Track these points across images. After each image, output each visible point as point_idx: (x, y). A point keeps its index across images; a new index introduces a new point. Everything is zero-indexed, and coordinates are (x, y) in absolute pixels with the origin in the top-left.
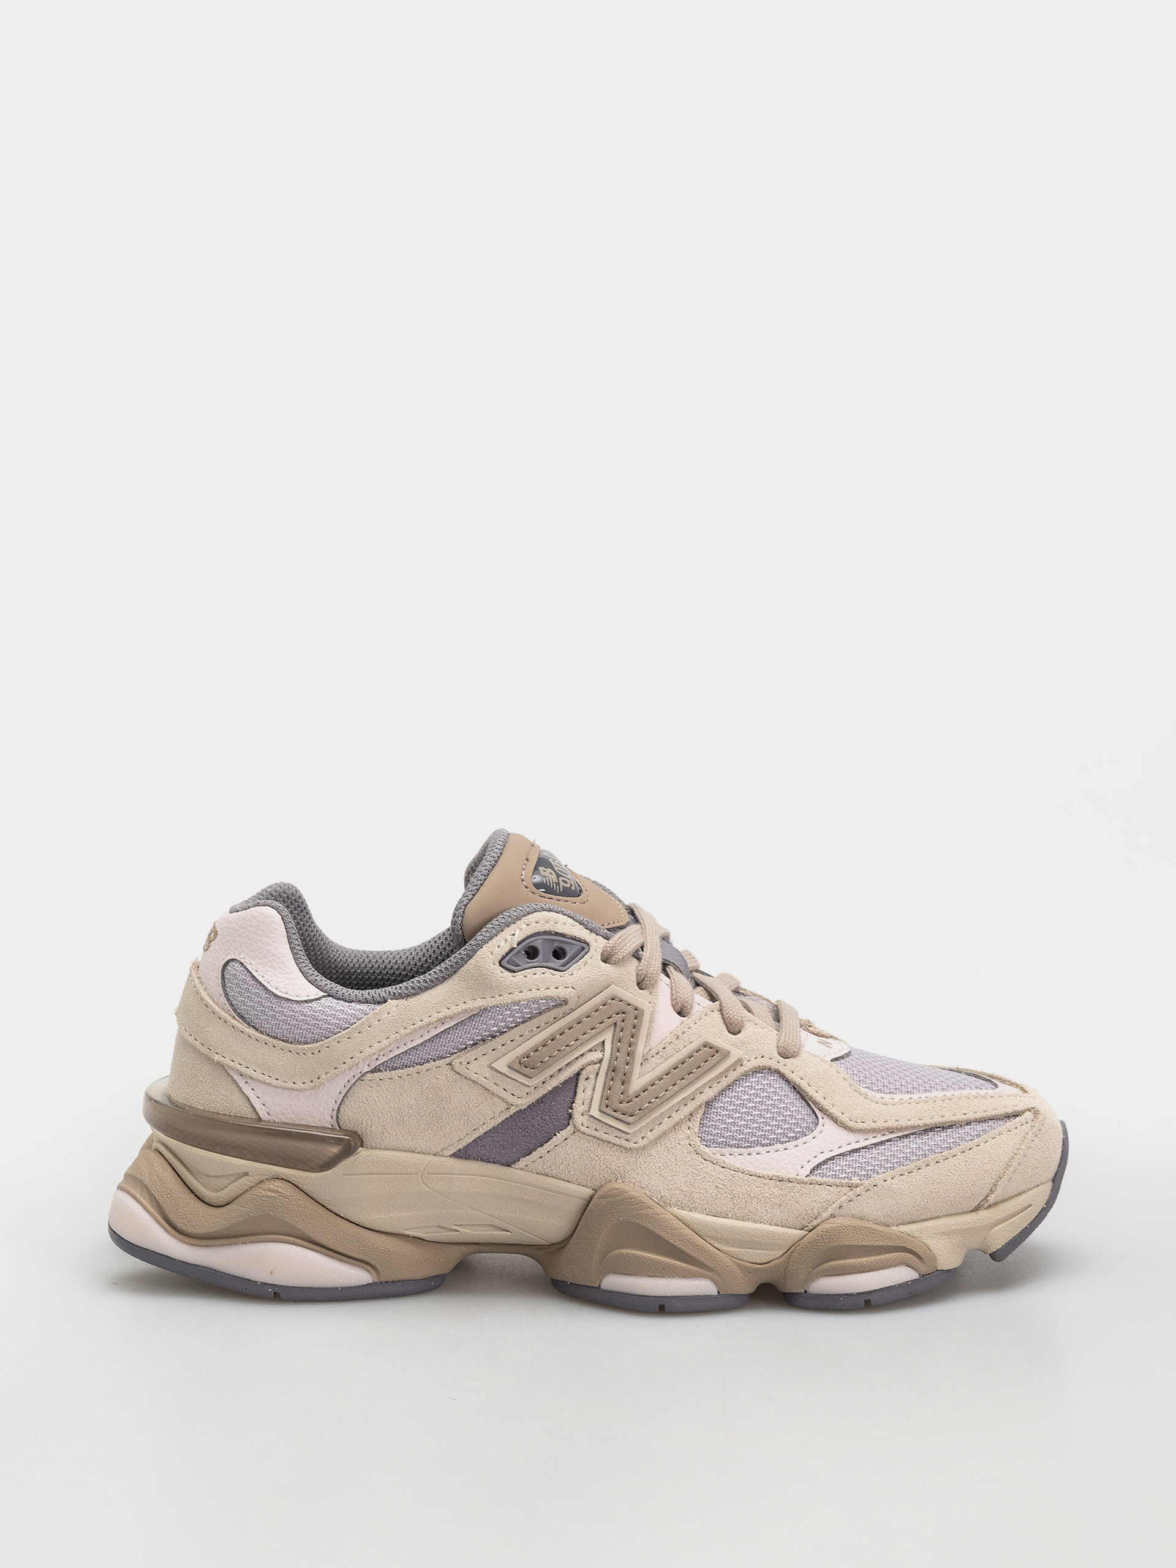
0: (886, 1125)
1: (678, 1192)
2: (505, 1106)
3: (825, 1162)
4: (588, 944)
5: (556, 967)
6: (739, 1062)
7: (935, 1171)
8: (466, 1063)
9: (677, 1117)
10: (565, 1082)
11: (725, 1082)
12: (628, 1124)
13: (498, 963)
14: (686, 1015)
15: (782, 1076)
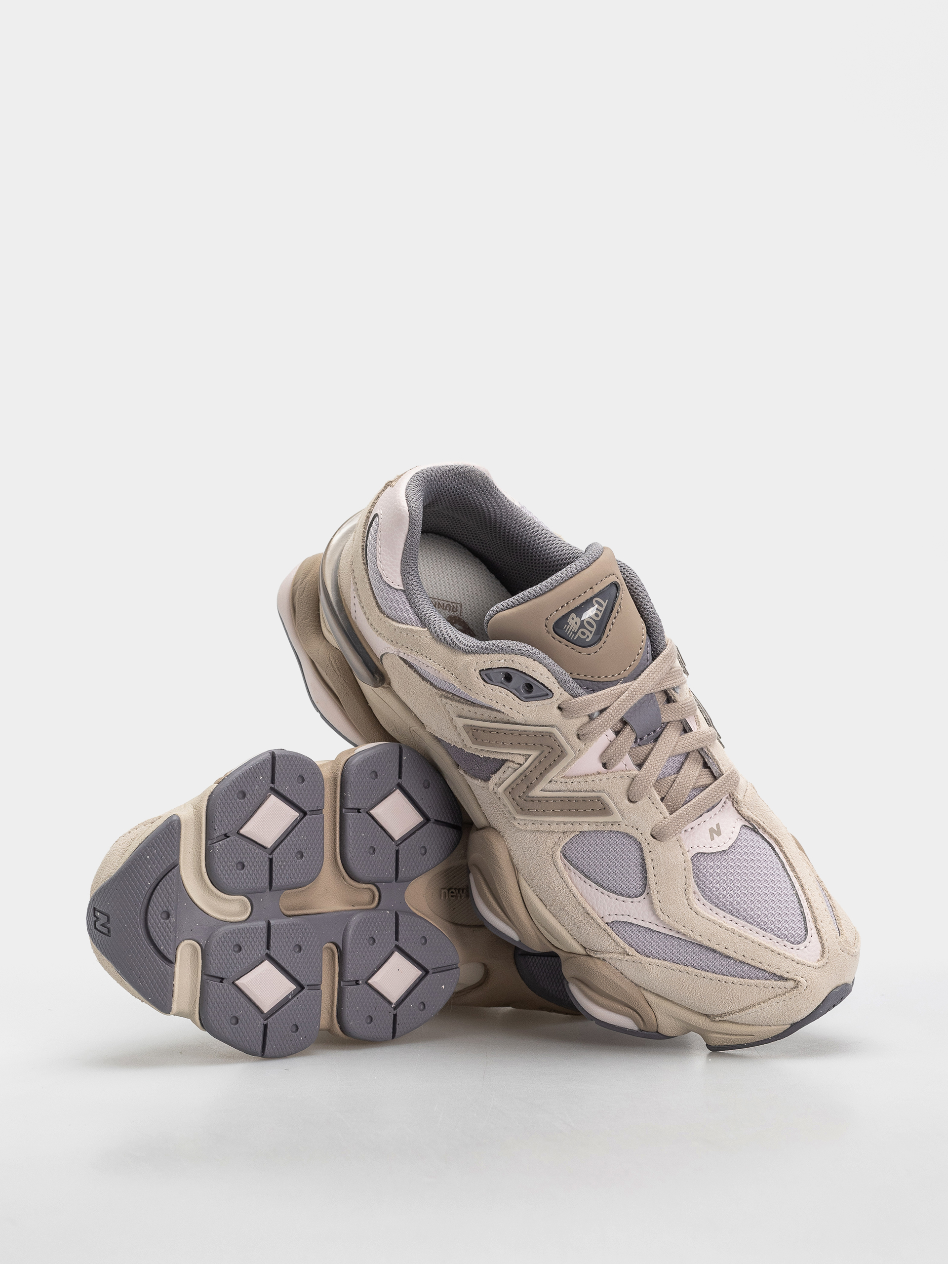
1: (528, 868)
3: (625, 923)
4: (552, 692)
5: (520, 697)
6: (618, 823)
9: (554, 828)
10: (494, 760)
11: (601, 828)
12: (516, 811)
13: (478, 671)
14: (607, 768)
15: (642, 851)
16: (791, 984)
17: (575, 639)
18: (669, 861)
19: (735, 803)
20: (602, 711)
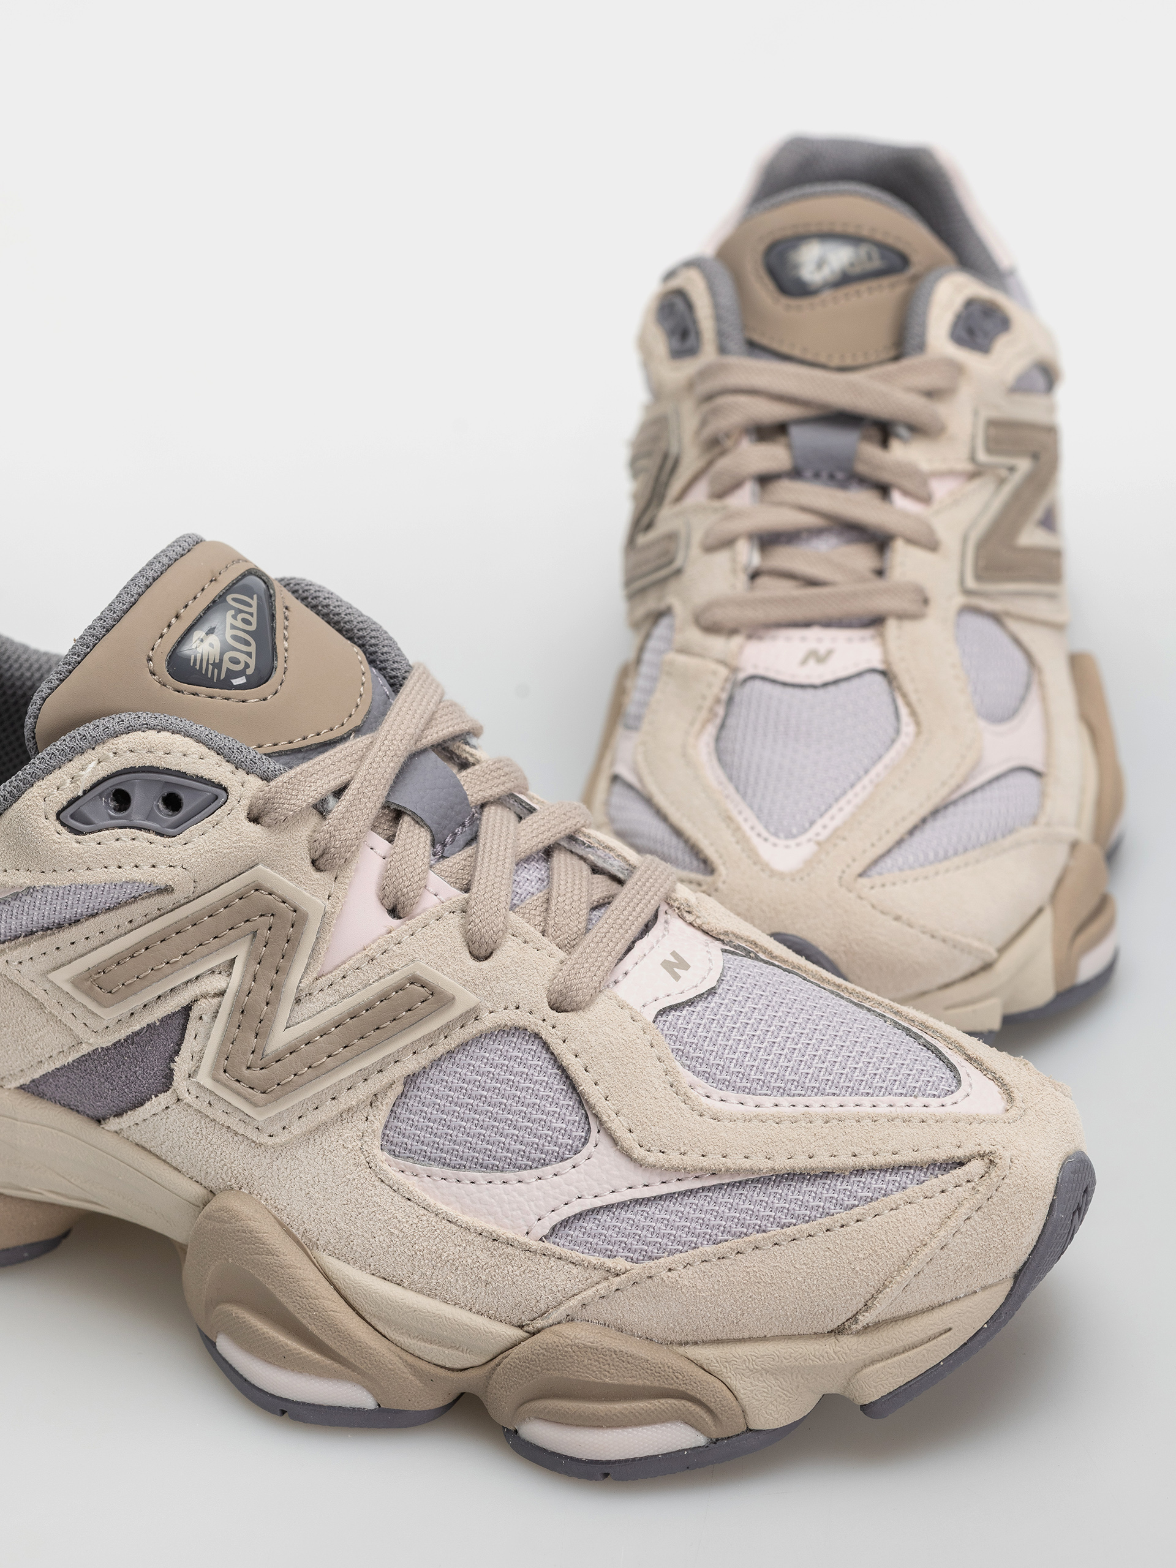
0: (706, 1163)
1: (329, 1228)
2: (69, 1041)
3: (579, 1216)
4: (225, 789)
5: (161, 830)
6: (473, 1014)
7: (768, 1261)
8: (16, 963)
9: (347, 1100)
10: (169, 1017)
11: (442, 1047)
12: (255, 1105)
13: (53, 817)
14: (402, 916)
15: (546, 1046)
16: (976, 1167)
17: (223, 676)
18: (612, 1039)
19: (686, 914)
20: (338, 793)
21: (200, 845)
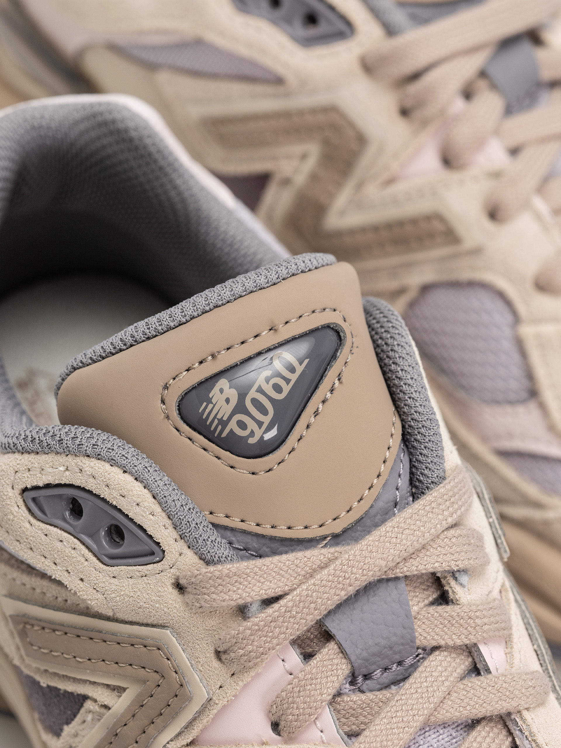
4: (163, 551)
5: (98, 554)
13: (17, 492)
14: (281, 734)
17: (224, 435)
20: (268, 602)
21: (123, 586)
